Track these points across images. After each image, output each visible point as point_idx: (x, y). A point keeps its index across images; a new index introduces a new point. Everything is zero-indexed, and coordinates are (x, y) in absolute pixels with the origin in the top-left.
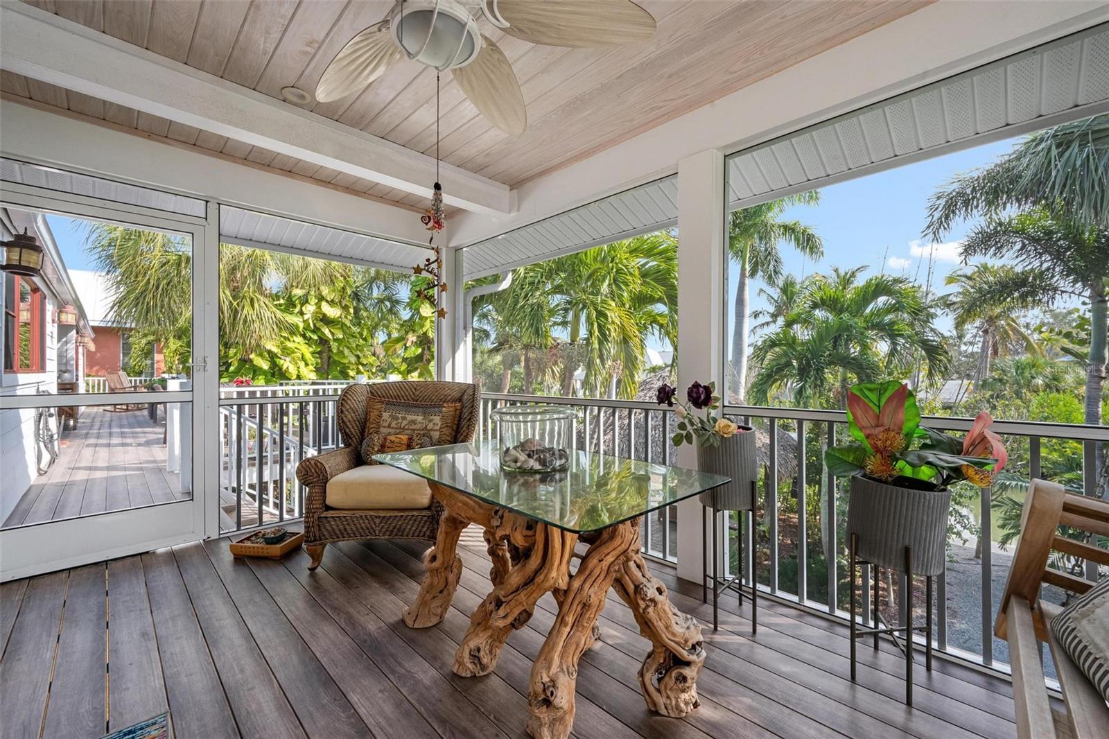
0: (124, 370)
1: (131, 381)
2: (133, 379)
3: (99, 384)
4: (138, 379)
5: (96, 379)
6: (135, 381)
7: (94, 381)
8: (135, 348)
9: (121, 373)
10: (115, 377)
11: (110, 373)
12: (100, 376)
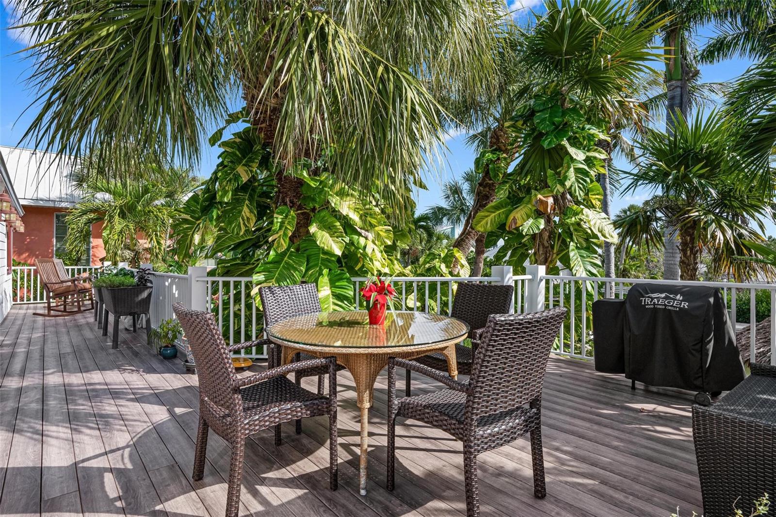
0: (59, 256)
1: (68, 270)
2: (70, 267)
3: (29, 275)
4: (76, 267)
5: (26, 268)
6: (73, 270)
7: (22, 271)
8: (73, 229)
9: (56, 260)
10: (49, 266)
11: (41, 262)
12: (30, 265)
